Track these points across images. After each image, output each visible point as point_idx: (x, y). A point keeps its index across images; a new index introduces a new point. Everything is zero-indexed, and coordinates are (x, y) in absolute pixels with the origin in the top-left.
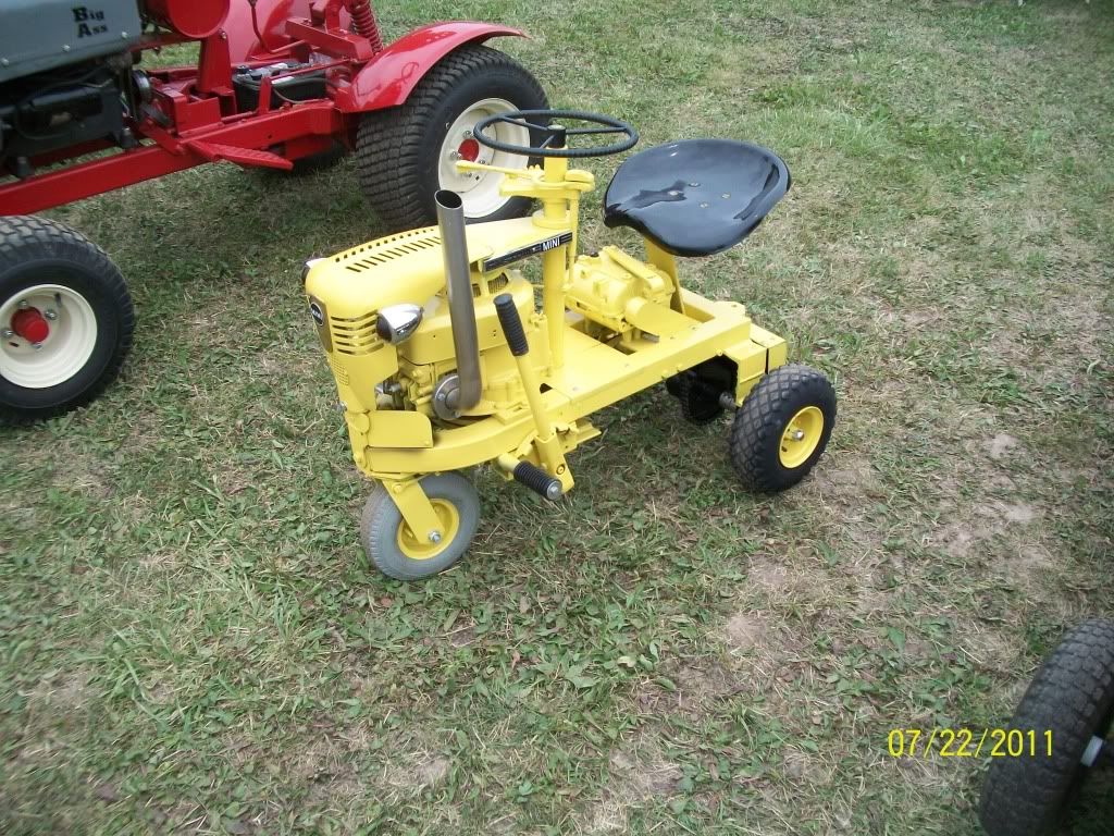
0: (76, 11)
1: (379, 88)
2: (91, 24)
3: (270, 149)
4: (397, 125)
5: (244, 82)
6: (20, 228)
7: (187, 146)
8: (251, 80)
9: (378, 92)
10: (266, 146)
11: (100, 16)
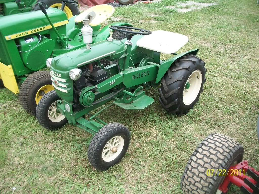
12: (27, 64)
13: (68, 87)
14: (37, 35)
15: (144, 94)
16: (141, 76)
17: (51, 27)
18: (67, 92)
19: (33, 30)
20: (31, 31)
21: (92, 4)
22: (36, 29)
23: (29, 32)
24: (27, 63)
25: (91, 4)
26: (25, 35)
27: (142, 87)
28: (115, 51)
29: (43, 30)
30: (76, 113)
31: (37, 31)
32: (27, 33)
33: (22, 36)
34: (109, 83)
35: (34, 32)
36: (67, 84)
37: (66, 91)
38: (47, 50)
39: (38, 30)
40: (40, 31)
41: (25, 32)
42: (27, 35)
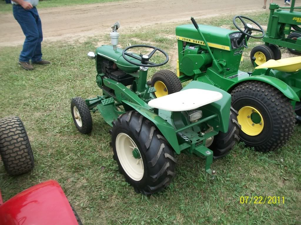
19: (195, 40)
20: (194, 41)
22: (198, 41)
26: (188, 41)
28: (116, 61)
29: (203, 44)
32: (190, 40)
38: (196, 63)
41: (188, 39)
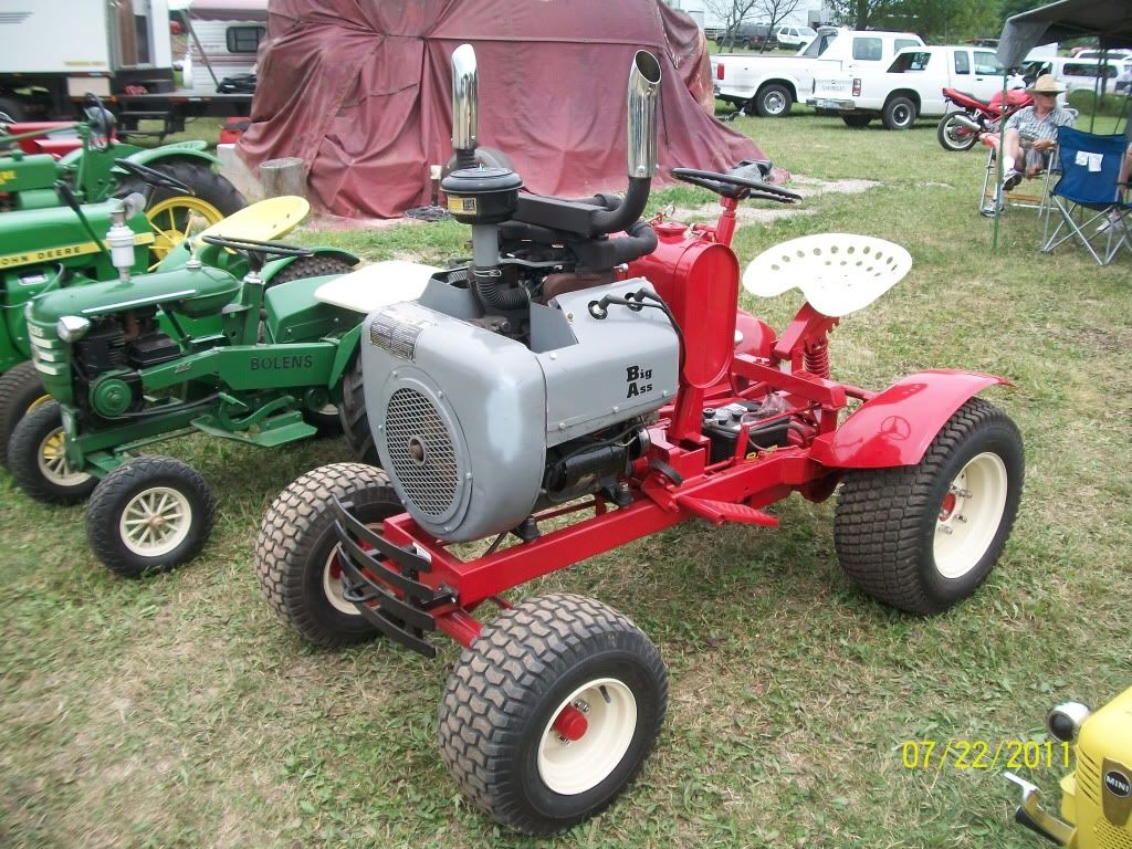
0: (629, 370)
1: (861, 441)
2: (640, 383)
3: (747, 501)
4: (901, 483)
5: (712, 427)
6: (536, 613)
7: (678, 502)
8: (718, 425)
9: (861, 445)
10: (741, 498)
11: (649, 374)
12: (21, 342)
13: (58, 361)
14: (53, 265)
15: (299, 420)
16: (280, 364)
17: (98, 249)
18: (54, 373)
19: (45, 252)
20: (39, 254)
21: (351, 209)
22: (54, 250)
23: (33, 257)
24: (20, 338)
25: (348, 210)
26: (21, 263)
27: (290, 397)
28: (193, 291)
29: (73, 254)
30: (87, 436)
31: (55, 257)
32: (25, 259)
33: (11, 265)
34: (174, 369)
35: (47, 259)
36: (56, 353)
37: (52, 371)
39: (59, 253)
40: (64, 255)
41: (19, 256)
42: (25, 263)
